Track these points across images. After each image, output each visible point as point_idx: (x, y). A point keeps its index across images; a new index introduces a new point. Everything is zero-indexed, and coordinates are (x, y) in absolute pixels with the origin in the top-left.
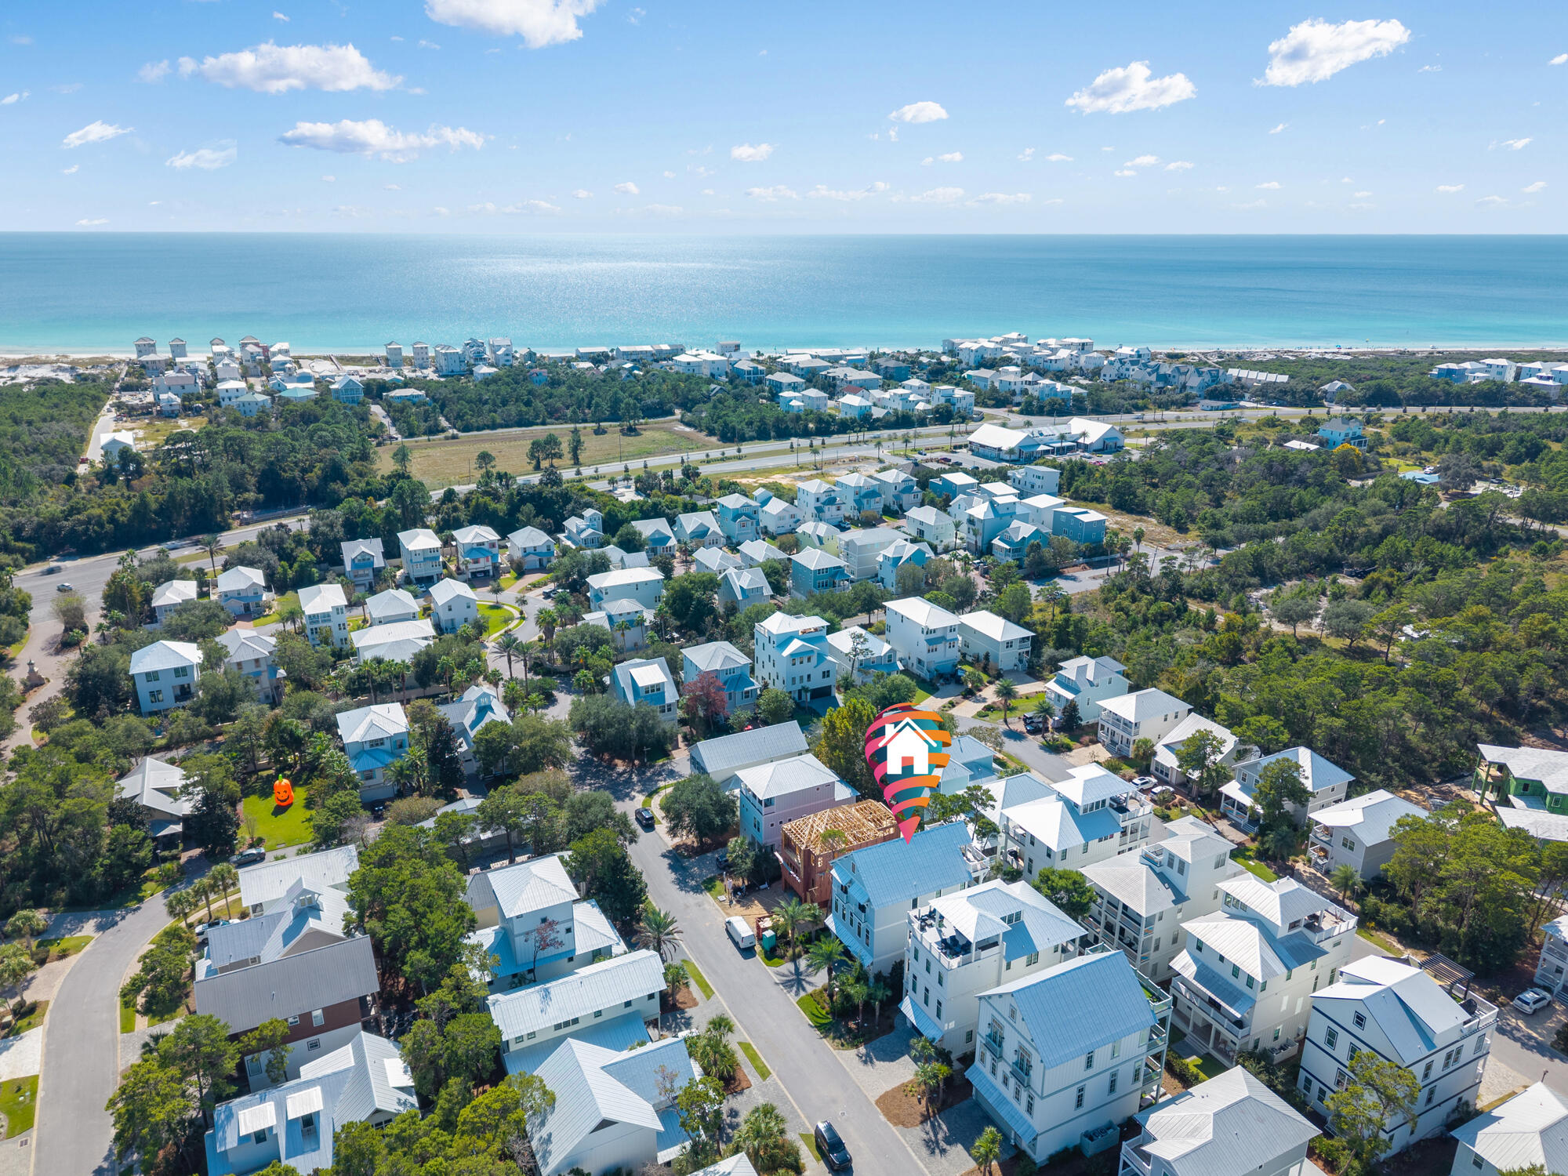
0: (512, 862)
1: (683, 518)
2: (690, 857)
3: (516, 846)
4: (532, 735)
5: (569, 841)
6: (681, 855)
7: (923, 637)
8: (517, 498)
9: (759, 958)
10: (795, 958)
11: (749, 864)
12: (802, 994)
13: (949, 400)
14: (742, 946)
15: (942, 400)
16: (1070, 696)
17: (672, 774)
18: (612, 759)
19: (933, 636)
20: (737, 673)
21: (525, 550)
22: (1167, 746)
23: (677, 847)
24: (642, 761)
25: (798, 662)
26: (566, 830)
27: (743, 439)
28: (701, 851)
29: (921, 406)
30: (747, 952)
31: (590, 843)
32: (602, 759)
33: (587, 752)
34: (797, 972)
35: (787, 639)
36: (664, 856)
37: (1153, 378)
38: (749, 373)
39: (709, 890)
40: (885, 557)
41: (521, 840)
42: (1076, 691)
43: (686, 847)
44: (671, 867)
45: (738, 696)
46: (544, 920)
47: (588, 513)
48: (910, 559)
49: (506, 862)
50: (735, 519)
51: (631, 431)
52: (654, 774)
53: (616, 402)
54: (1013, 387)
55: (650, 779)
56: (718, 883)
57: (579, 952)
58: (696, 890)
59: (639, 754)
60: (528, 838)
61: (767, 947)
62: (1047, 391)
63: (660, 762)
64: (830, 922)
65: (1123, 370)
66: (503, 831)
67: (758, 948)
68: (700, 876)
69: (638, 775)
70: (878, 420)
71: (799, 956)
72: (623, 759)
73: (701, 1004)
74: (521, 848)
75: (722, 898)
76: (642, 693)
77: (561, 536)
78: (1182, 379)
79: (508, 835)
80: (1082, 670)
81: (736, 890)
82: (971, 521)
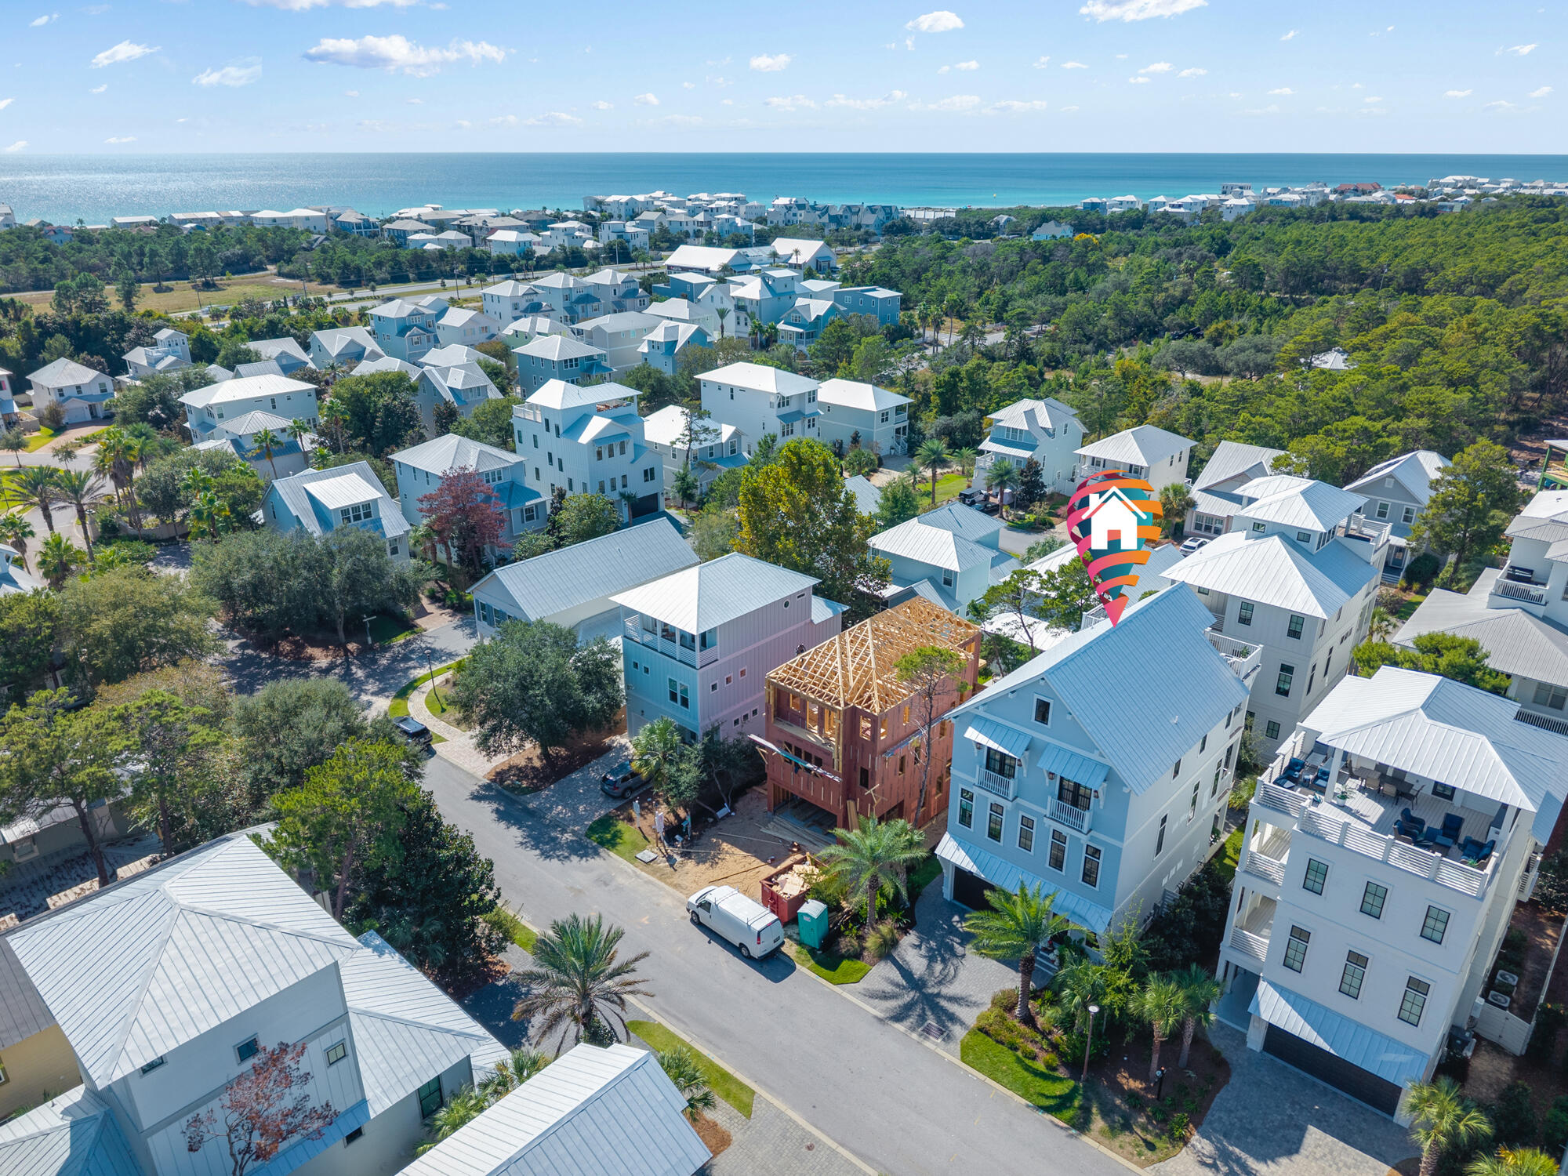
0: (108, 880)
1: (322, 336)
2: (536, 789)
3: (113, 843)
4: (115, 606)
5: (257, 801)
6: (514, 789)
7: (774, 412)
8: (36, 332)
9: (805, 971)
10: (887, 950)
11: (689, 774)
12: (958, 1032)
13: (621, 234)
14: (757, 951)
15: (614, 237)
16: (1026, 454)
17: (431, 656)
18: (299, 647)
19: (786, 410)
20: (506, 479)
21: (61, 391)
22: (1206, 490)
23: (500, 776)
24: (364, 643)
25: (605, 454)
26: (246, 776)
27: (372, 282)
28: (552, 772)
29: (589, 244)
30: (773, 964)
31: (333, 786)
32: (278, 653)
33: (242, 646)
34: (913, 982)
35: (580, 419)
36: (477, 797)
37: (826, 219)
38: (358, 226)
39: (612, 843)
40: (652, 344)
41: (121, 822)
42: (1032, 447)
43: (521, 772)
44: (502, 816)
45: (516, 518)
46: (248, 1049)
47: (163, 334)
48: (688, 342)
49: (94, 884)
50: (402, 332)
51: (208, 286)
52: (394, 659)
53: (179, 254)
54: (685, 228)
55: (390, 669)
56: (622, 826)
57: (378, 1106)
58: (580, 849)
59: (354, 629)
60: (142, 815)
61: (814, 940)
62: (726, 227)
63: (400, 640)
64: (951, 851)
65: (790, 216)
66: (65, 812)
67: (790, 949)
68: (578, 819)
69: (363, 666)
70: (542, 258)
71: (894, 943)
72: (324, 645)
73: (737, 1136)
74: (130, 844)
75: (647, 854)
76: (338, 523)
77: (124, 378)
78: (855, 219)
79: (84, 819)
80: (1030, 415)
81: (671, 833)
82: (741, 306)
